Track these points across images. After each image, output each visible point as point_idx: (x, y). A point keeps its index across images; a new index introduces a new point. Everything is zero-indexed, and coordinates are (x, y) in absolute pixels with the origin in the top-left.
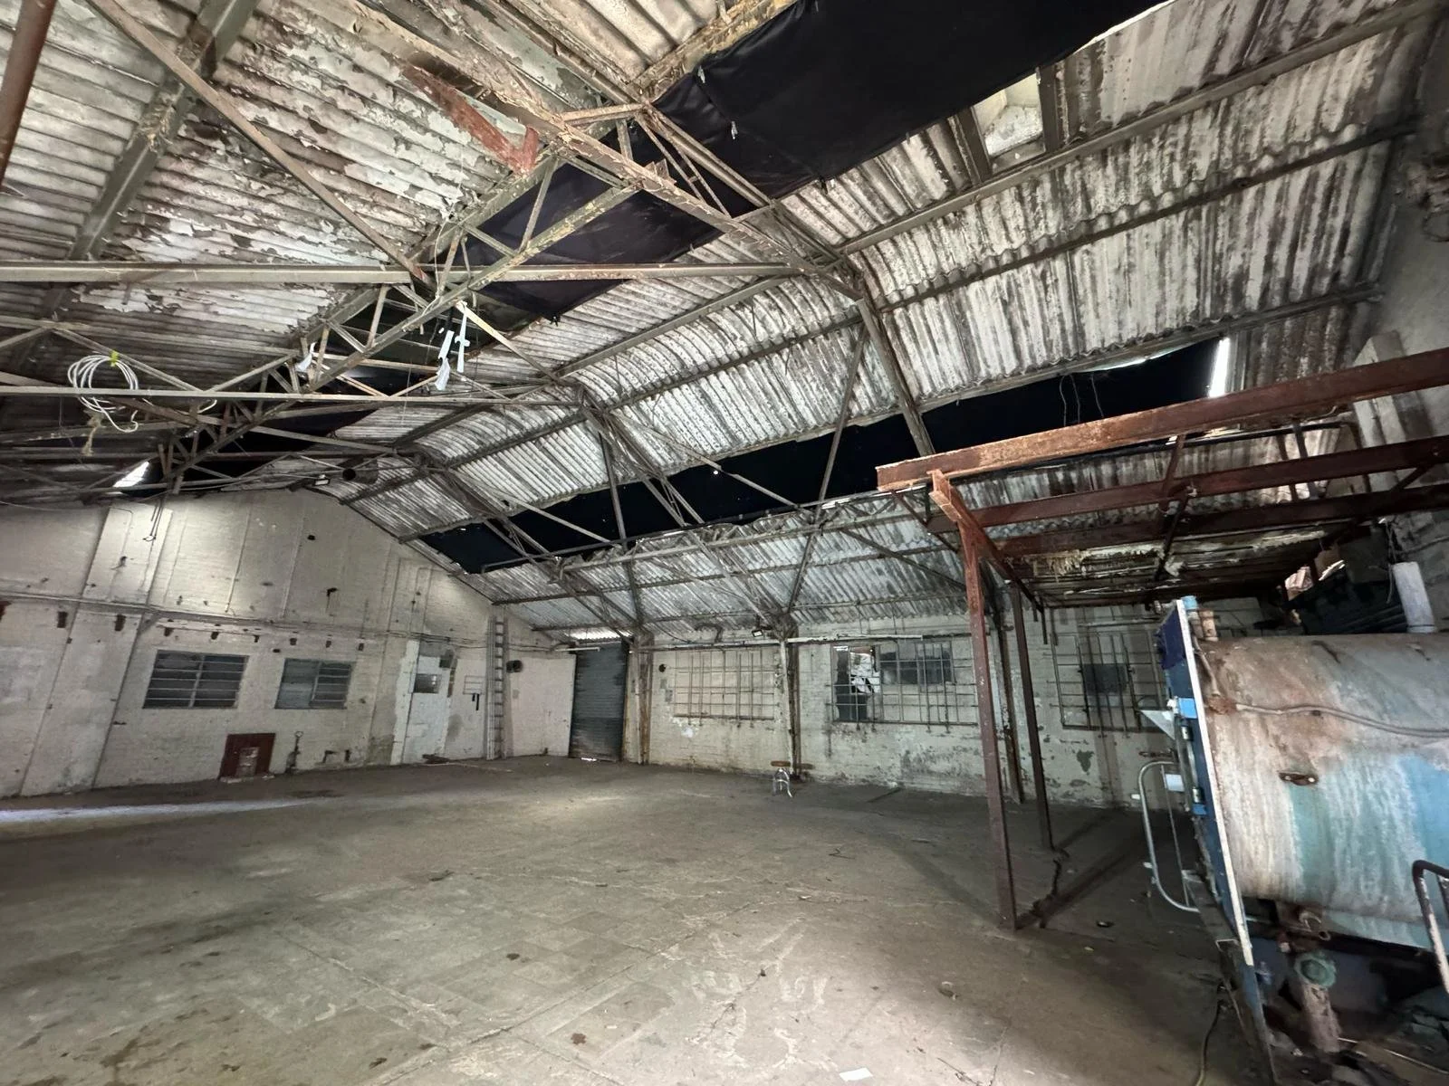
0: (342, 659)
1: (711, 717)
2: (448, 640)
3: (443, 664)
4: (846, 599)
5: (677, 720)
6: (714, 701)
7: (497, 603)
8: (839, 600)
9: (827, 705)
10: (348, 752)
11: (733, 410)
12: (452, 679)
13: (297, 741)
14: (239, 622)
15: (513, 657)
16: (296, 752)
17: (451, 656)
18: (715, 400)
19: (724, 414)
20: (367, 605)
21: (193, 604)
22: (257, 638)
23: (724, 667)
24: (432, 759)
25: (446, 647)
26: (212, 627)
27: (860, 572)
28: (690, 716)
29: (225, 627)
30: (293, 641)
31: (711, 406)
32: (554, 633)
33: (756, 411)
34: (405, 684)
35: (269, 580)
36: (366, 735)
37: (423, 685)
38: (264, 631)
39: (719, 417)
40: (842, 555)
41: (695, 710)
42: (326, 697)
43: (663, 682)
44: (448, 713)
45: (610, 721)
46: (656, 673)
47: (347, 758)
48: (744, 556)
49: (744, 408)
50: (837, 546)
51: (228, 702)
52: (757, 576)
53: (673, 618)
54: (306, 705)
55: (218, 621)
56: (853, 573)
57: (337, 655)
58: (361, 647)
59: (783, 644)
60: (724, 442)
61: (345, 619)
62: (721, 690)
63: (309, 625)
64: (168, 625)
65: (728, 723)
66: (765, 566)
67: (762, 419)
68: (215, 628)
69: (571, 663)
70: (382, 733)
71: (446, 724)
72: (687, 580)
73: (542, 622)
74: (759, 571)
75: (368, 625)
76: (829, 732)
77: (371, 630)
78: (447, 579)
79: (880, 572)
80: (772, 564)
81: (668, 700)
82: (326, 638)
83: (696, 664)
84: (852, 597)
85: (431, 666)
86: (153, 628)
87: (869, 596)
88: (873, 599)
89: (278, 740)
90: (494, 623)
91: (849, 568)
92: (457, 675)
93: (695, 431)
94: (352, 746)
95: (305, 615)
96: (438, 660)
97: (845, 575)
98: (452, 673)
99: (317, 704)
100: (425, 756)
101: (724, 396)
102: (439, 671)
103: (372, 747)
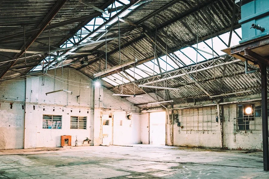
1: (194, 131)
3: (110, 117)
4: (241, 87)
6: (195, 126)
8: (238, 88)
9: (235, 125)
12: (113, 121)
14: (58, 106)
21: (48, 102)
23: (198, 114)
27: (246, 78)
28: (187, 131)
29: (56, 108)
32: (141, 106)
38: (64, 108)
40: (237, 72)
41: (188, 128)
50: (236, 69)
52: (207, 82)
55: (54, 106)
56: (243, 79)
58: (88, 112)
59: (218, 105)
60: (192, 37)
61: (82, 104)
62: (197, 122)
63: (74, 106)
65: (200, 132)
68: (54, 108)
73: (137, 103)
75: (89, 106)
76: (235, 134)
79: (253, 77)
82: (79, 110)
84: (243, 86)
87: (250, 86)
88: (252, 87)
91: (241, 77)
95: (73, 104)
97: (240, 79)
98: (113, 119)
102: (109, 119)
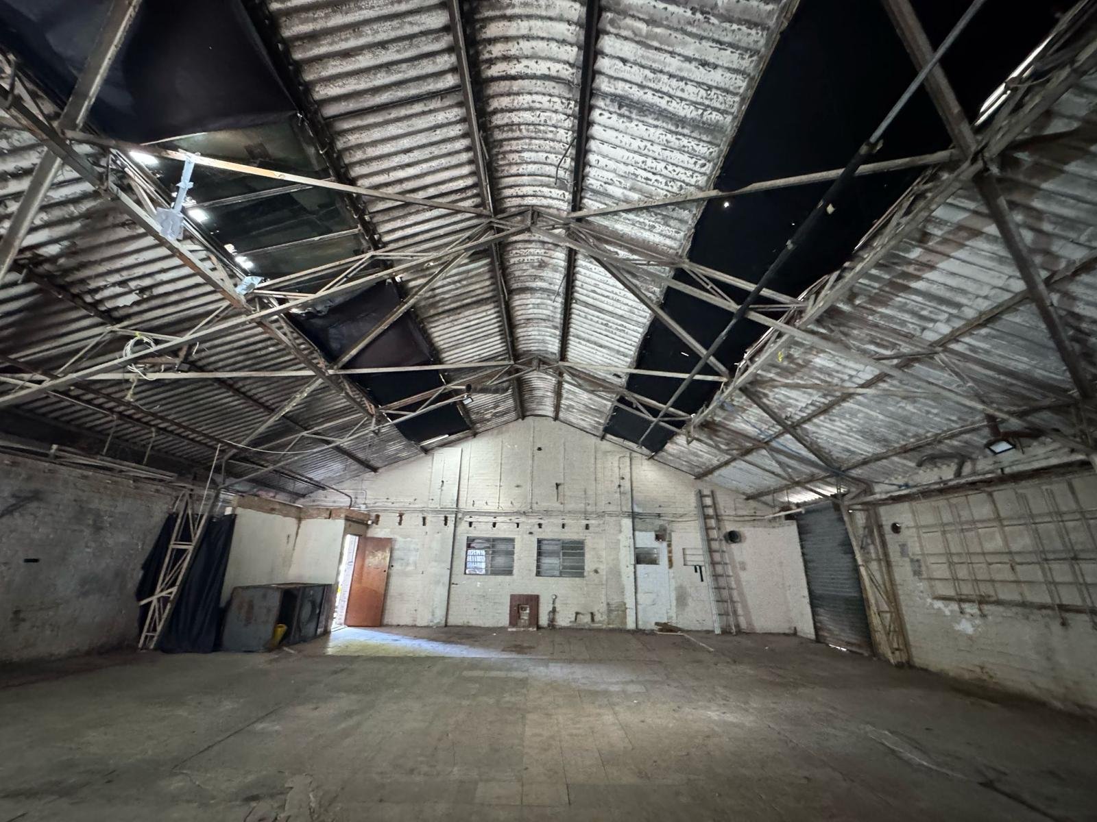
0: (575, 537)
1: (999, 603)
2: (659, 515)
3: (658, 538)
5: (939, 604)
6: (998, 577)
7: (699, 477)
10: (592, 614)
11: (665, 84)
12: (670, 552)
13: (554, 603)
14: (506, 514)
15: (729, 527)
16: (554, 611)
17: (665, 530)
18: (636, 93)
19: (663, 103)
20: (585, 492)
21: (480, 506)
22: (518, 525)
23: (999, 518)
24: (666, 628)
25: (658, 522)
26: (492, 520)
28: (961, 600)
29: (499, 519)
30: (540, 525)
31: (643, 109)
33: (692, 48)
34: (627, 557)
35: (519, 483)
36: (603, 599)
37: (643, 558)
38: (522, 519)
39: (662, 114)
41: (966, 590)
42: (572, 568)
43: (903, 547)
44: (673, 584)
45: (847, 601)
46: (890, 536)
47: (593, 620)
48: (903, 323)
49: (674, 64)
51: (509, 572)
53: (877, 458)
54: (557, 573)
55: (495, 515)
57: (571, 534)
58: (587, 527)
60: (705, 149)
61: (571, 506)
62: (1006, 559)
63: (548, 513)
64: (470, 520)
65: (1037, 615)
66: (958, 324)
67: (712, 54)
68: (494, 520)
69: (792, 529)
70: (615, 600)
71: (673, 595)
72: (847, 396)
74: (954, 337)
75: (589, 508)
77: (592, 513)
78: (646, 463)
80: (970, 313)
81: (917, 573)
82: (561, 522)
83: (947, 517)
85: (646, 540)
86: (463, 522)
89: (542, 600)
90: (701, 496)
92: (674, 547)
93: (660, 166)
94: (595, 610)
95: (544, 505)
96: (653, 535)
98: (669, 545)
99: (565, 573)
100: (657, 624)
101: (636, 74)
102: (656, 544)
103: (610, 611)
